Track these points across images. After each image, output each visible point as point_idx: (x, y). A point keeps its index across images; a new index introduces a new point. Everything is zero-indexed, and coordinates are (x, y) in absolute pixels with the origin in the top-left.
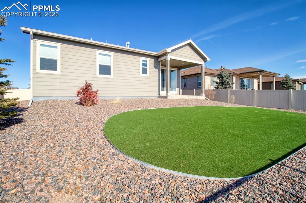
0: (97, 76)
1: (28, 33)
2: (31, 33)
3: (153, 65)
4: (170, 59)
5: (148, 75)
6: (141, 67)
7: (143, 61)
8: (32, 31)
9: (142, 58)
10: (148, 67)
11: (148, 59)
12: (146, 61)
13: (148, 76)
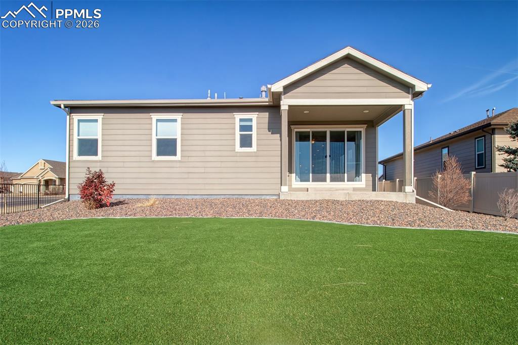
0: (153, 159)
1: (59, 106)
2: (62, 106)
3: (266, 126)
4: (289, 106)
5: (254, 148)
6: (238, 133)
7: (241, 120)
8: (62, 103)
9: (239, 116)
10: (254, 133)
11: (254, 116)
12: (251, 120)
13: (255, 151)
